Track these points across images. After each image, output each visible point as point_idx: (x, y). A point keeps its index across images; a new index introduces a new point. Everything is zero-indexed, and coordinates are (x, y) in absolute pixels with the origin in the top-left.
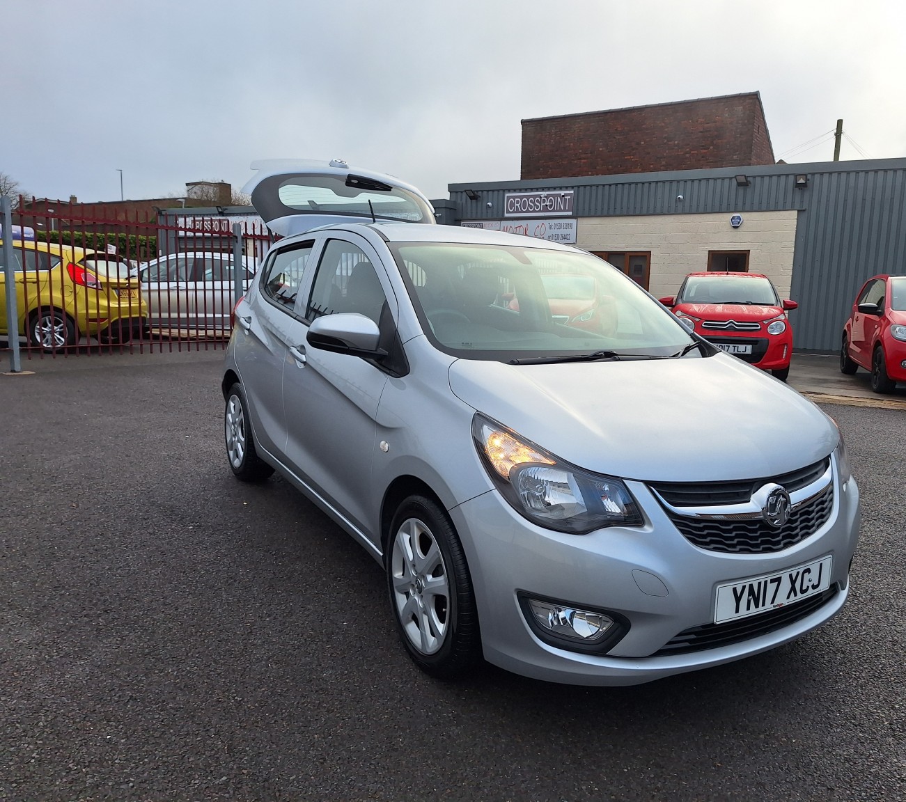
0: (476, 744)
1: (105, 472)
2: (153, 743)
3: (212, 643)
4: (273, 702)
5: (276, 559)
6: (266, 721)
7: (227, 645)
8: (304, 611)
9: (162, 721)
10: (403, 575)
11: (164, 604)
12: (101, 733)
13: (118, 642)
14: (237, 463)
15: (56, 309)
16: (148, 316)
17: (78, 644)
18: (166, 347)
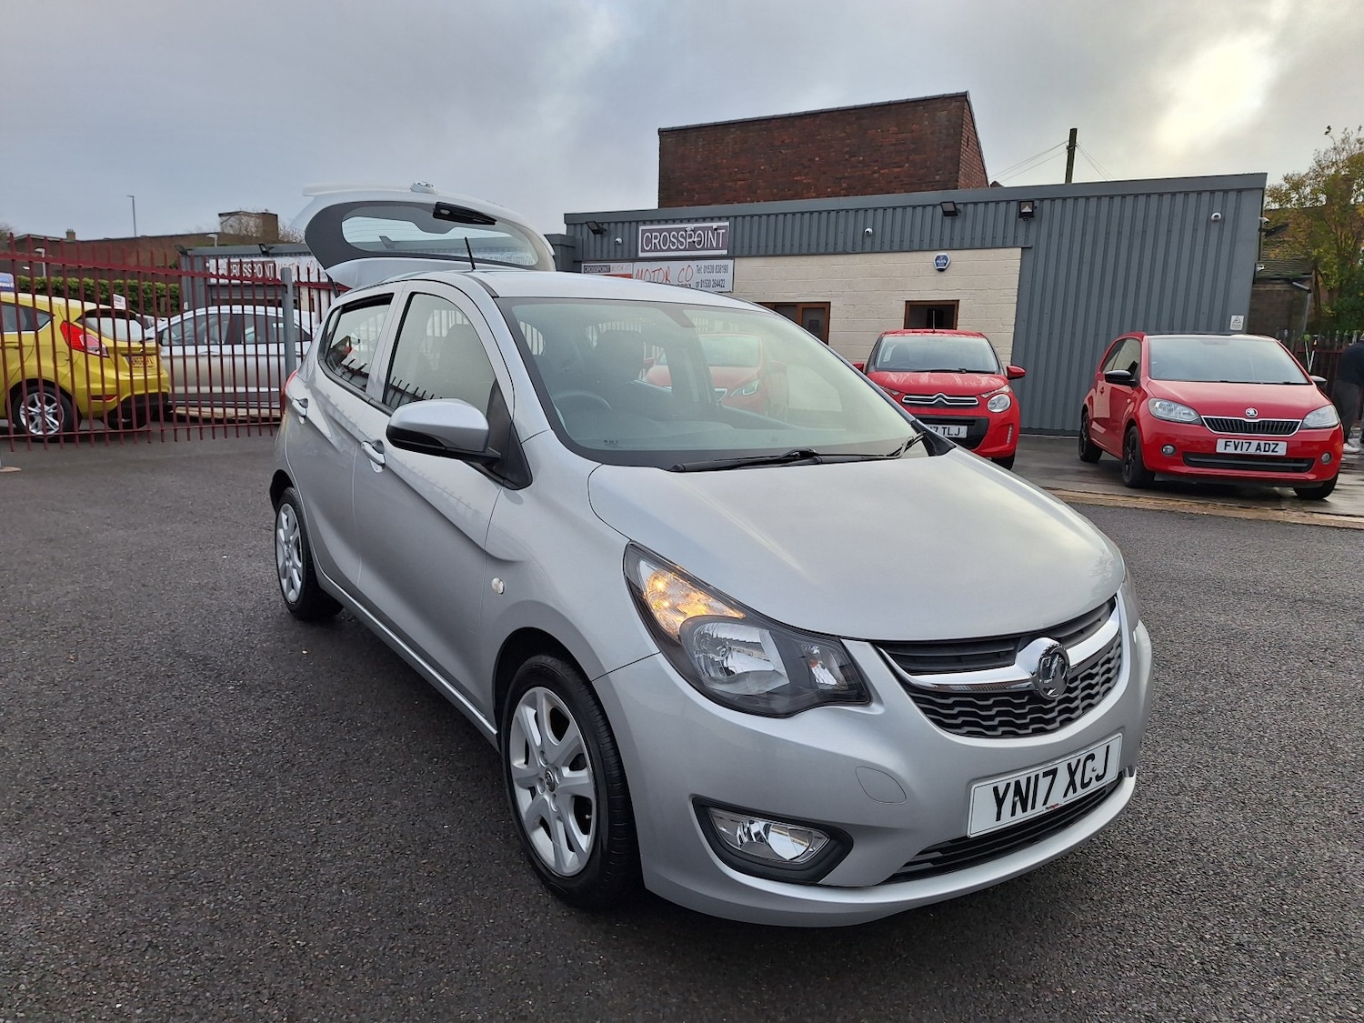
0: (636, 1007)
1: (113, 610)
2: (182, 1014)
3: (262, 861)
4: (350, 947)
5: (349, 732)
6: (341, 977)
7: (284, 862)
8: (389, 808)
9: (194, 980)
10: (526, 763)
11: (196, 802)
12: (108, 1000)
13: (132, 860)
14: (292, 596)
15: (47, 383)
16: (171, 391)
17: (76, 864)
18: (195, 432)
